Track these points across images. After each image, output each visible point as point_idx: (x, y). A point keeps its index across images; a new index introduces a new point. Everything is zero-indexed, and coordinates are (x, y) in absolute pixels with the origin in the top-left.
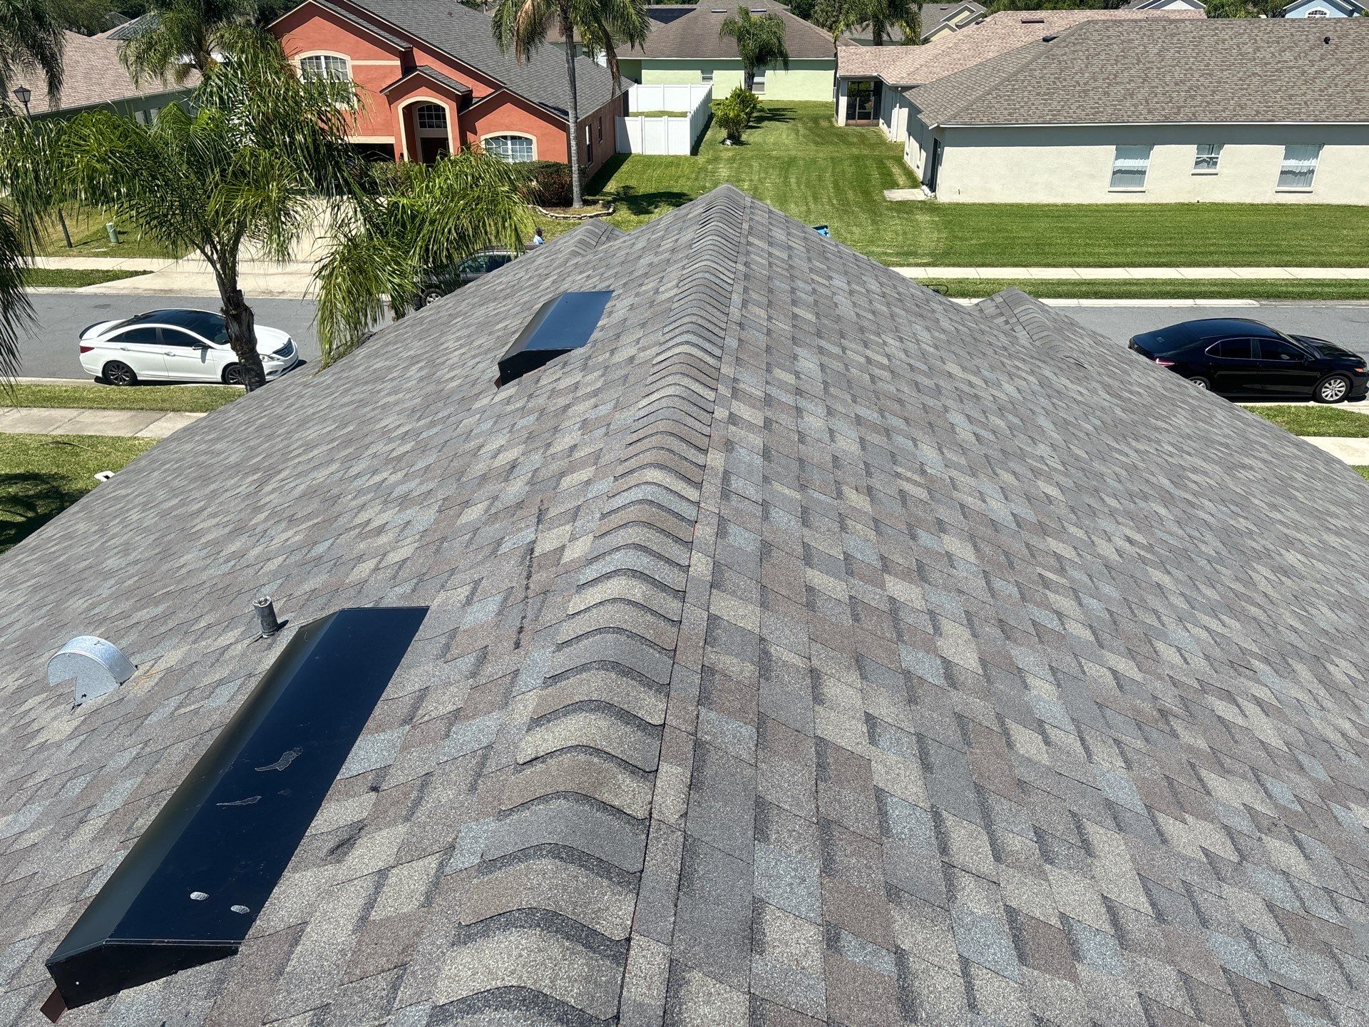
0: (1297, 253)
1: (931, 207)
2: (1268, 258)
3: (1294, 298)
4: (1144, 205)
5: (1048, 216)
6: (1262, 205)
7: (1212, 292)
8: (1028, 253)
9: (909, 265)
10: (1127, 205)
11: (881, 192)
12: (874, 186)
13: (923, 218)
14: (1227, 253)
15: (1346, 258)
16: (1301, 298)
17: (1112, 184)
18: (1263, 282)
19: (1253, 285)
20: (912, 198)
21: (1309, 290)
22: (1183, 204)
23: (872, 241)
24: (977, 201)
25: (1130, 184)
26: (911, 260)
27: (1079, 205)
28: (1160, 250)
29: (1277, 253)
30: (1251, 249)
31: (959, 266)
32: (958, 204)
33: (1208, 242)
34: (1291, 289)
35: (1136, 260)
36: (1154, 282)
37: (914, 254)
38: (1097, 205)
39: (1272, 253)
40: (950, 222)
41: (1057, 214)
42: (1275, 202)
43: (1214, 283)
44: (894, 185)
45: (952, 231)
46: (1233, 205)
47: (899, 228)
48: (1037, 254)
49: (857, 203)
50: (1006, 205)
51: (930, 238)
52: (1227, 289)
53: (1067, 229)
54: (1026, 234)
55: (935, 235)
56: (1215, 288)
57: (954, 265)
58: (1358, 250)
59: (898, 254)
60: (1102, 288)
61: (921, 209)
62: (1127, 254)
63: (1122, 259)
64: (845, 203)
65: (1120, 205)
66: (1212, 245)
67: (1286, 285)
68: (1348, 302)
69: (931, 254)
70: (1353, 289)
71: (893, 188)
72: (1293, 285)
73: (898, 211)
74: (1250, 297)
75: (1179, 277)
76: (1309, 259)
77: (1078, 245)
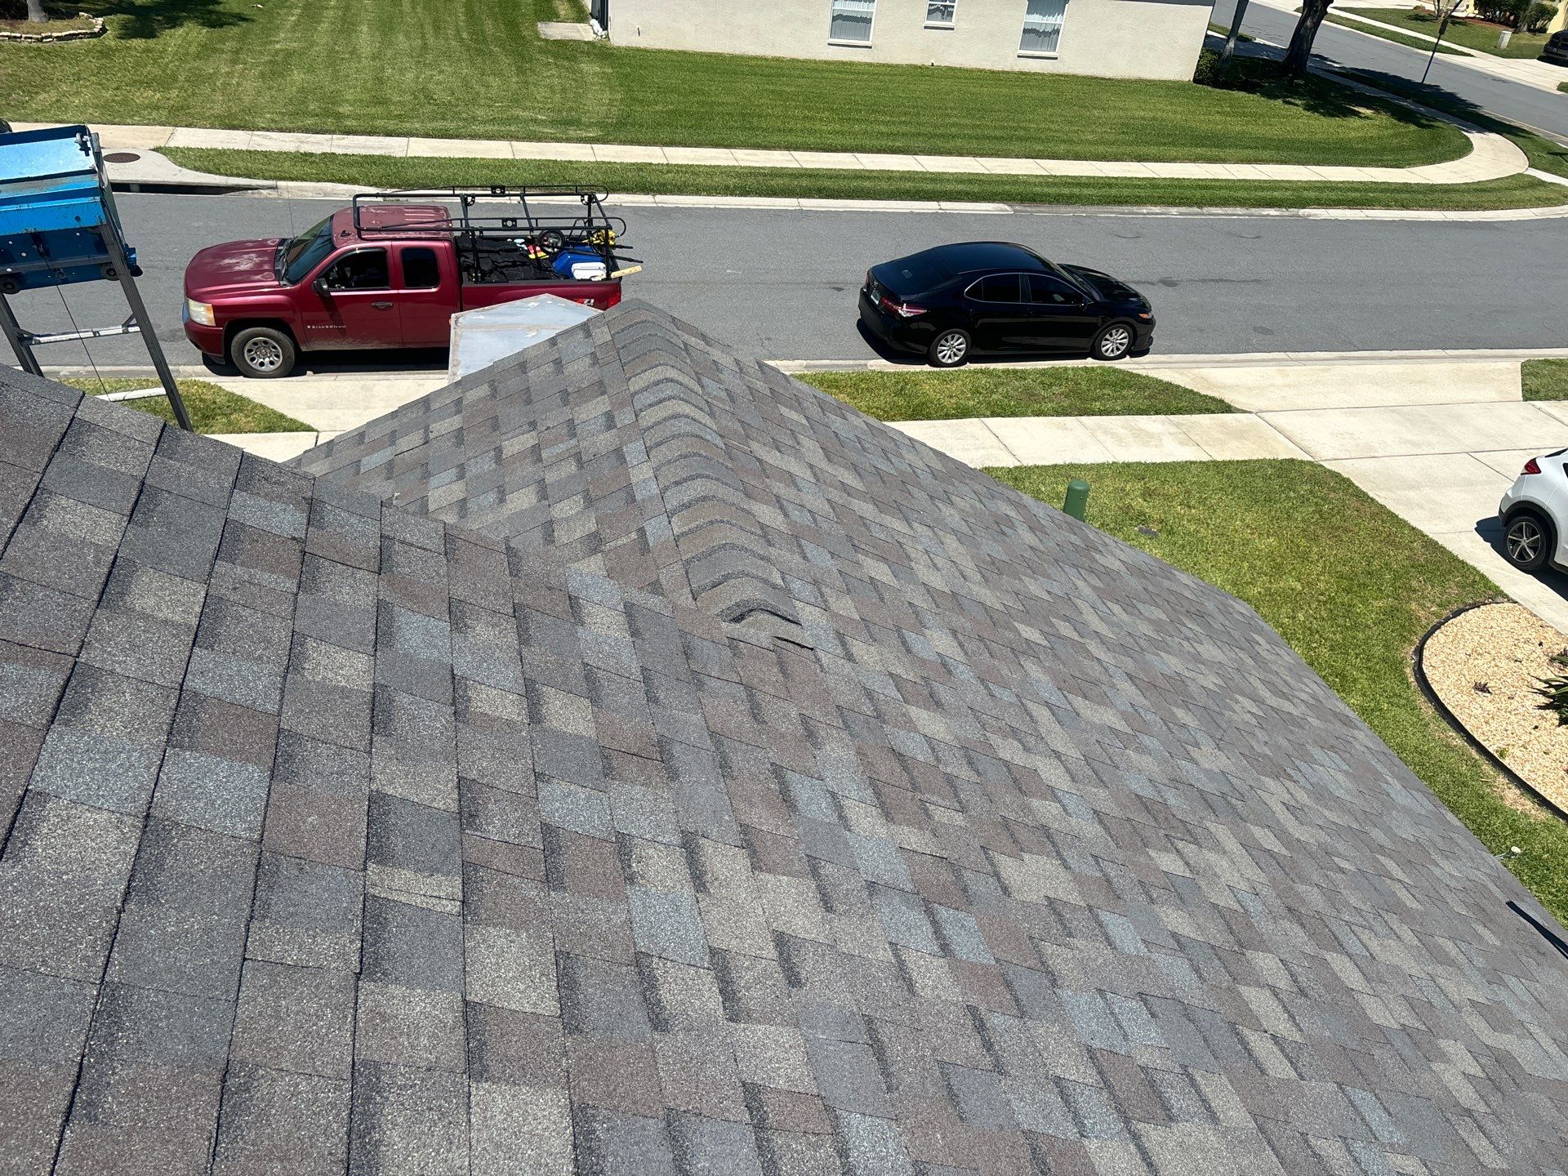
0: (1048, 140)
1: (601, 52)
2: (1016, 146)
3: (1050, 203)
4: (871, 65)
5: (756, 74)
6: (1003, 72)
7: (959, 193)
8: (731, 128)
9: (568, 140)
10: (851, 64)
11: (534, 25)
12: (524, 15)
13: (589, 68)
14: (971, 137)
15: (1101, 149)
16: (1058, 202)
17: (833, 34)
18: (1014, 180)
19: (1003, 183)
20: (576, 36)
21: (1066, 191)
22: (916, 67)
23: (517, 101)
24: (663, 47)
25: (855, 36)
26: (572, 133)
27: (793, 60)
28: (894, 129)
29: (1027, 139)
30: (998, 133)
31: (639, 143)
32: (638, 50)
33: (947, 121)
34: (1046, 190)
35: (867, 142)
36: (888, 176)
37: (575, 123)
38: (815, 62)
39: (1020, 139)
40: (627, 76)
41: (767, 71)
42: (1017, 69)
43: (960, 178)
44: (551, 16)
45: (630, 89)
46: (971, 71)
47: (556, 81)
48: (743, 128)
49: (498, 39)
50: (702, 54)
51: (599, 101)
52: (976, 189)
53: (780, 94)
54: (728, 99)
55: (607, 95)
56: (960, 187)
57: (632, 142)
58: (1111, 137)
59: (553, 123)
60: (827, 183)
61: (588, 54)
62: (855, 134)
63: (849, 141)
64: (479, 36)
65: (843, 63)
66: (954, 125)
67: (1040, 184)
68: (1109, 208)
69: (601, 125)
70: (1114, 192)
71: (550, 20)
72: (1048, 185)
73: (556, 56)
74: (1002, 201)
75: (919, 169)
76: (1062, 148)
77: (794, 118)
